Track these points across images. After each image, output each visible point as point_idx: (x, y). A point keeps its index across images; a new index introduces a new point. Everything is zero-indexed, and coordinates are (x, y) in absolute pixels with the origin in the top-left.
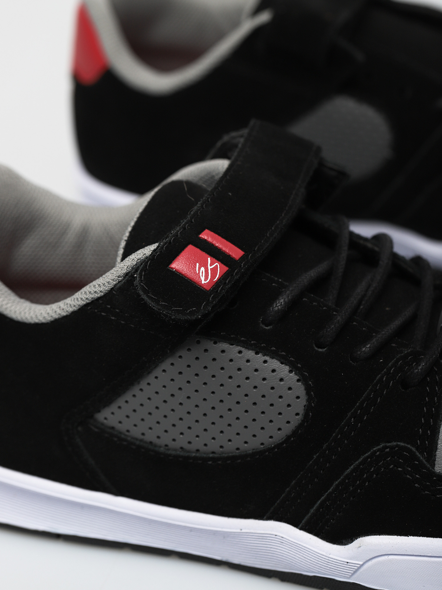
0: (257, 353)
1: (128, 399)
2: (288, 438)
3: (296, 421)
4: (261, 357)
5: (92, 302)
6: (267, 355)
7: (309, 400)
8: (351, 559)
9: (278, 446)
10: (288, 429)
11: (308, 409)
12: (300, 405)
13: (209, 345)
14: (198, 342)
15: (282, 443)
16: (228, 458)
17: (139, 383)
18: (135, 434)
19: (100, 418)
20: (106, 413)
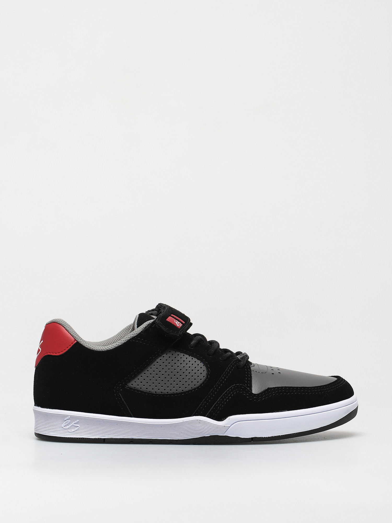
0: (189, 356)
1: (142, 375)
2: (201, 384)
3: (203, 379)
4: (191, 357)
5: (132, 338)
6: (193, 357)
7: (208, 371)
8: (226, 425)
9: (198, 388)
10: (201, 382)
11: (208, 375)
12: (205, 374)
13: (174, 352)
14: (170, 352)
15: (199, 387)
16: (179, 393)
17: (147, 368)
18: (144, 389)
19: (130, 385)
20: (133, 382)
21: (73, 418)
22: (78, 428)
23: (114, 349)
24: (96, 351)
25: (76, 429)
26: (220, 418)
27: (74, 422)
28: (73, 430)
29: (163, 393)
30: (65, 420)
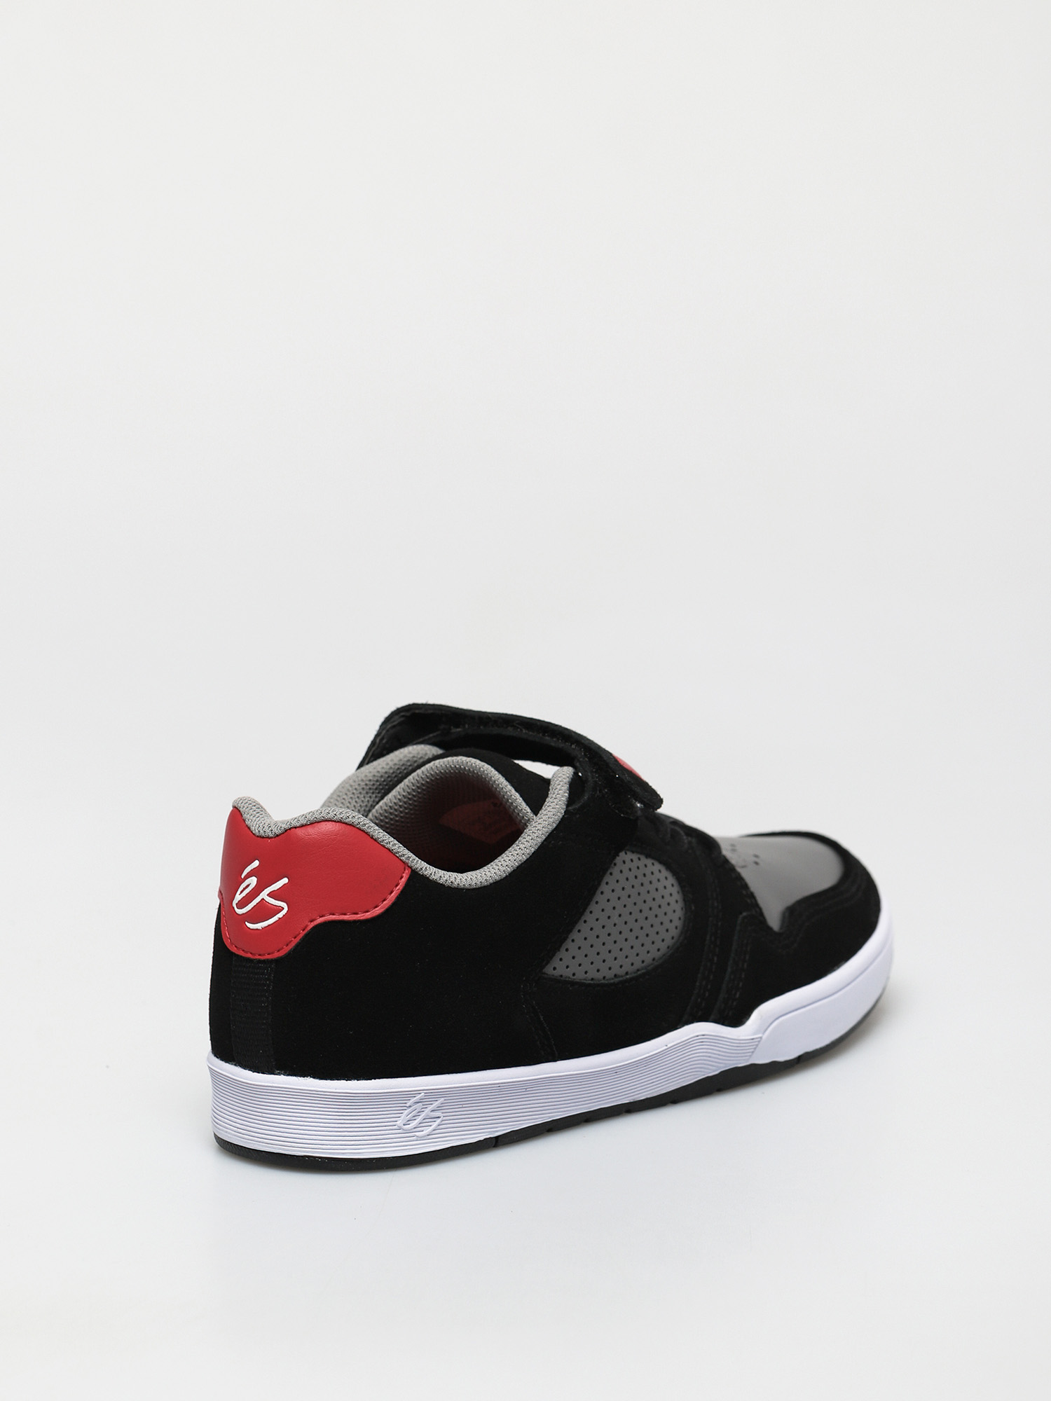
1: (574, 938)
7: (684, 900)
18: (580, 976)
19: (549, 970)
20: (555, 962)
21: (432, 1095)
22: (439, 1120)
23: (511, 874)
24: (467, 890)
25: (434, 1125)
26: (736, 1018)
27: (431, 1107)
28: (427, 1130)
29: (619, 976)
30: (407, 1105)
